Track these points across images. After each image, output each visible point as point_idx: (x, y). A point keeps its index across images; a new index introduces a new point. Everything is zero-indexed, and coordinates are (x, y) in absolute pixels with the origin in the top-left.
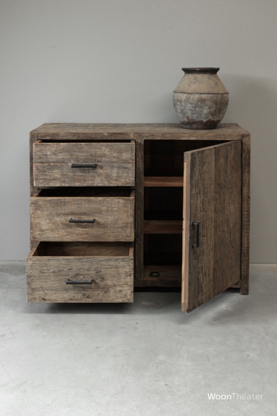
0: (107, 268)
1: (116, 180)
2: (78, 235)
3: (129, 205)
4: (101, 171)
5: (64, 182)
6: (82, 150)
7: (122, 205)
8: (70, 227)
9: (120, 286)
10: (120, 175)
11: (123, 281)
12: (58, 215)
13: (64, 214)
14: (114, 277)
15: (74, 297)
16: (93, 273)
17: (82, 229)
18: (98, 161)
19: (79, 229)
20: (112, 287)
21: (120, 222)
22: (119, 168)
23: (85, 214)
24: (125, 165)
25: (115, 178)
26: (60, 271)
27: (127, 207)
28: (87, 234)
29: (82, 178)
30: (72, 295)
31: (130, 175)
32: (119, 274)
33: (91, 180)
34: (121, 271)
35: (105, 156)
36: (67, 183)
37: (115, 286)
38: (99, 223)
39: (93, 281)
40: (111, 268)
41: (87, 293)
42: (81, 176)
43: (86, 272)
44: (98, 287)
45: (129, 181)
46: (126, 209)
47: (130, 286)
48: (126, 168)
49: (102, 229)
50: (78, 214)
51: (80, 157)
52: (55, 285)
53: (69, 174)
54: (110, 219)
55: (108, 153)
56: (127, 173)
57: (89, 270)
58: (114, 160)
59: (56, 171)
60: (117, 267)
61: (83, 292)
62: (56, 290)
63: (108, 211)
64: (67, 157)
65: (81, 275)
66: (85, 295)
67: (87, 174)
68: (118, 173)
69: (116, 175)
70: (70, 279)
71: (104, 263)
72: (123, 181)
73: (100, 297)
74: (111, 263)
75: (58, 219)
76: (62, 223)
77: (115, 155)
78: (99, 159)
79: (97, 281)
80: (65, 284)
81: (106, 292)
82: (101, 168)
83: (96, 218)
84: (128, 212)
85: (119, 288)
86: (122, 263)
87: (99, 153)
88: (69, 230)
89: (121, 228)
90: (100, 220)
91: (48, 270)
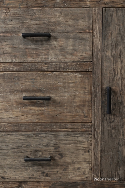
0: (65, 144)
1: (71, 54)
2: (33, 115)
3: (87, 81)
4: (55, 43)
5: (15, 56)
6: (34, 17)
7: (79, 80)
8: (25, 105)
9: (79, 163)
10: (76, 48)
11: (81, 157)
12: (12, 92)
13: (18, 91)
14: (73, 153)
15: (33, 175)
16: (51, 149)
17: (37, 109)
18: (52, 31)
19: (34, 108)
20: (70, 164)
21: (77, 100)
22: (75, 39)
23: (40, 91)
24: (81, 35)
25: (70, 52)
26: (18, 147)
27: (85, 82)
28: (43, 114)
29: (34, 51)
30: (31, 173)
31: (87, 48)
32: (78, 150)
33: (45, 54)
34: (80, 146)
35: (59, 24)
36: (19, 58)
37: (74, 163)
38: (54, 102)
39: (52, 158)
40: (70, 144)
41: (46, 171)
42: (33, 49)
43: (45, 148)
44: (57, 165)
45: (86, 56)
46: (83, 85)
47: (89, 163)
48: (83, 39)
49: (59, 109)
50: (33, 91)
51: (32, 26)
52: (14, 163)
53: (20, 46)
54: (66, 96)
55: (63, 21)
56: (85, 45)
57: (47, 145)
58: (69, 29)
59: (5, 43)
60: (75, 143)
61: (42, 170)
62: (15, 168)
63: (64, 87)
64: (18, 26)
65: (40, 151)
66: (43, 173)
67: (39, 47)
68: (74, 45)
69: (71, 48)
70: (29, 156)
71: (63, 138)
72: (79, 55)
73: (59, 175)
74: (70, 138)
75: (12, 97)
76: (16, 102)
77: (70, 23)
78: (53, 28)
79: (56, 158)
80: (24, 162)
81: (65, 170)
82: (56, 39)
83: (52, 96)
84: (85, 88)
85: (77, 166)
86: (80, 139)
87: (53, 20)
88: (24, 109)
89: (78, 106)
90: (56, 98)
91: (7, 146)
